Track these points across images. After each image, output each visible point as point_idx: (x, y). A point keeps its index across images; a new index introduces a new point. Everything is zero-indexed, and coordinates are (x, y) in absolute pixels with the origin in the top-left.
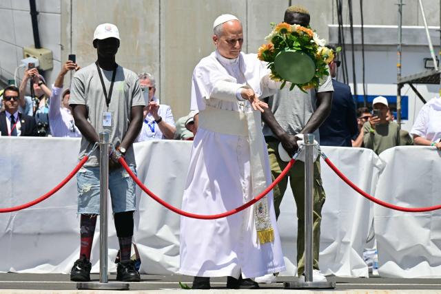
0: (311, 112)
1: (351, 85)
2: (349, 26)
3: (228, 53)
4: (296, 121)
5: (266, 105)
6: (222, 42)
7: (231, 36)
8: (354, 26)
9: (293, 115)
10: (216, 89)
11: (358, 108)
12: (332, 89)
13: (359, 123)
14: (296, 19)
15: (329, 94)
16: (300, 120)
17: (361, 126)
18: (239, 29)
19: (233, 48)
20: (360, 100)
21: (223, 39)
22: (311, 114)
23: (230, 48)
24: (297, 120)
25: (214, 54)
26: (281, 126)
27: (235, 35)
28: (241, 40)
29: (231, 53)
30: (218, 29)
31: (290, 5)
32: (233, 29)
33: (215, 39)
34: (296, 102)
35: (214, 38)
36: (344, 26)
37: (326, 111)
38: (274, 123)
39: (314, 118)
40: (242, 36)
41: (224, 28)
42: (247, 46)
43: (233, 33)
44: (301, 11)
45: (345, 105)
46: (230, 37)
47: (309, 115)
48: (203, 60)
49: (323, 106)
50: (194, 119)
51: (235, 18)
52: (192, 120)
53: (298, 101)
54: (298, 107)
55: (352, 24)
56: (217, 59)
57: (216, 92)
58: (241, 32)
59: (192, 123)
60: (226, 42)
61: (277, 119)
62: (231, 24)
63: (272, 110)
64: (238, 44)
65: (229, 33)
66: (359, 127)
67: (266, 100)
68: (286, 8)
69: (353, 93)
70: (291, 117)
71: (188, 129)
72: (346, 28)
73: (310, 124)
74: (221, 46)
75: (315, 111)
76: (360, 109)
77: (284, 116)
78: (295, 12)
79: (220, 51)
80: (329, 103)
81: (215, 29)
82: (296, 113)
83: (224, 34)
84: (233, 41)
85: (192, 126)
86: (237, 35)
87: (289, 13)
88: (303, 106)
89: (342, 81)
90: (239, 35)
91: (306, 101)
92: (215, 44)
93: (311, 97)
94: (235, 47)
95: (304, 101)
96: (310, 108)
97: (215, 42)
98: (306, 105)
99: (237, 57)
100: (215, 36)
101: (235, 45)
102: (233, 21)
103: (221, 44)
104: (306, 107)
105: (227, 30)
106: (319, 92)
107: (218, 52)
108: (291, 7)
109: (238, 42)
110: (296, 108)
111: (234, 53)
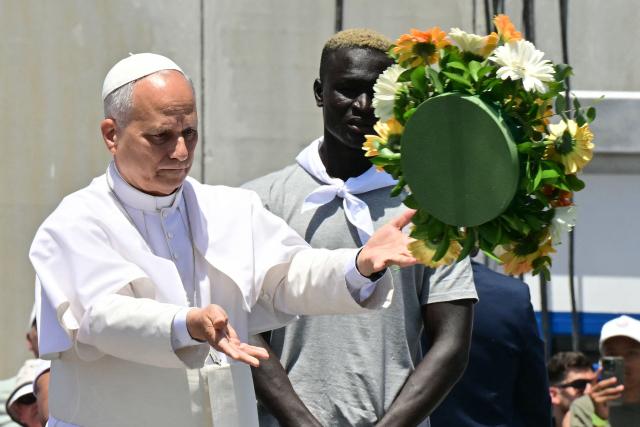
0: (405, 365)
1: (532, 281)
3: (151, 175)
4: (356, 396)
5: (262, 351)
6: (132, 141)
7: (160, 122)
9: (350, 375)
11: (554, 351)
12: (470, 292)
13: (556, 400)
14: (359, 66)
15: (461, 309)
16: (369, 391)
17: (564, 410)
19: (167, 158)
20: (561, 329)
21: (134, 131)
22: (404, 373)
23: (155, 159)
24: (362, 391)
25: (103, 183)
26: (311, 409)
27: (172, 119)
28: (190, 135)
29: (159, 175)
30: (117, 100)
31: (339, 26)
32: (166, 100)
33: (109, 133)
34: (358, 337)
35: (104, 128)
37: (451, 363)
38: (288, 402)
39: (416, 385)
40: (195, 121)
41: (138, 96)
42: (203, 155)
43: (168, 113)
44: (372, 43)
45: (513, 346)
46: (158, 124)
47: (396, 375)
48: (69, 201)
49: (443, 348)
50: (37, 388)
51: (169, 64)
52: (29, 389)
53: (364, 333)
54: (363, 348)
58: (190, 108)
59: (28, 399)
60: (144, 141)
61: (298, 389)
62: (159, 82)
63: (284, 361)
64: (181, 146)
65: (153, 113)
66: (555, 413)
68: (327, 35)
69: (537, 306)
70: (342, 380)
71: (14, 419)
73: (403, 405)
74: (130, 154)
75: (417, 362)
76: (559, 356)
77: (321, 380)
78: (356, 46)
79: (124, 169)
80: (464, 335)
81: (109, 99)
82: (356, 370)
83: (136, 114)
85: (28, 411)
86: (181, 120)
87: (336, 50)
88: (379, 349)
90: (188, 117)
91: (392, 331)
92: (110, 148)
93: (403, 317)
94: (175, 155)
95: (384, 331)
96: (402, 354)
97: (109, 142)
98: (389, 343)
99: (176, 190)
100: (110, 121)
101: (174, 151)
102: (165, 76)
103: (128, 147)
104: (390, 351)
105: (147, 104)
106: (430, 301)
107: (118, 173)
108: (340, 33)
109: (181, 139)
110: (357, 354)
111: (170, 175)
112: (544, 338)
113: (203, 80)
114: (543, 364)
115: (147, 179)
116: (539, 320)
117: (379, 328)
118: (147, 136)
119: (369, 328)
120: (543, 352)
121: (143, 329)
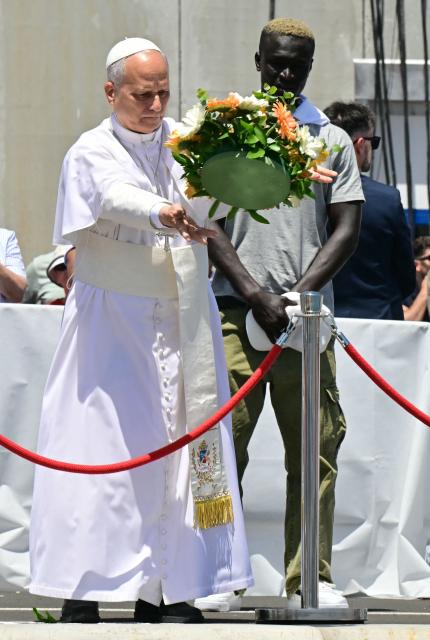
0: (315, 244)
1: (402, 188)
2: (398, 62)
3: (136, 120)
4: (283, 266)
6: (124, 97)
7: (142, 86)
8: (408, 62)
9: (278, 251)
10: (109, 201)
13: (418, 269)
15: (354, 207)
16: (291, 262)
17: (423, 275)
18: (161, 69)
19: (148, 110)
20: (421, 221)
21: (126, 91)
22: (315, 250)
23: (139, 110)
24: (287, 262)
25: (107, 124)
26: (252, 275)
27: (151, 83)
29: (142, 121)
30: (115, 70)
31: (272, 16)
32: (147, 70)
33: (110, 91)
35: (107, 88)
36: (387, 61)
37: (347, 244)
38: (236, 269)
39: (323, 258)
40: (167, 84)
41: (129, 68)
42: (180, 103)
43: (147, 79)
44: (294, 32)
45: (389, 231)
46: (141, 88)
47: (311, 251)
49: (342, 233)
50: (67, 260)
51: (152, 46)
52: (62, 261)
53: (288, 223)
54: (287, 233)
55: (403, 58)
56: (115, 134)
57: (108, 208)
58: (164, 75)
59: (61, 268)
60: (132, 97)
61: (244, 261)
62: (143, 58)
63: (233, 242)
64: (157, 101)
65: (139, 79)
66: (417, 278)
68: (264, 22)
69: (405, 206)
70: (273, 255)
71: (53, 281)
72: (392, 65)
73: (314, 272)
75: (324, 243)
76: (420, 240)
77: (258, 255)
78: (283, 34)
79: (119, 116)
80: (355, 224)
81: (110, 69)
82: (282, 248)
83: (127, 80)
84: (147, 96)
85: (61, 275)
86: (157, 84)
87: (271, 35)
88: (298, 234)
89: (382, 180)
90: (161, 82)
91: (306, 221)
92: (110, 101)
93: (315, 213)
94: (152, 108)
95: (301, 221)
96: (314, 236)
97: (110, 98)
98: (305, 230)
99: (156, 130)
100: (110, 84)
101: (152, 105)
102: (147, 54)
103: (121, 101)
104: (305, 235)
105: (134, 73)
106: (332, 202)
108: (274, 20)
109: (157, 97)
110: (283, 237)
111: (150, 121)
112: (410, 226)
113: (180, 52)
114: (409, 243)
116: (407, 215)
117: (298, 219)
118: (134, 95)
119: (291, 219)
120: (409, 235)
121: (134, 211)
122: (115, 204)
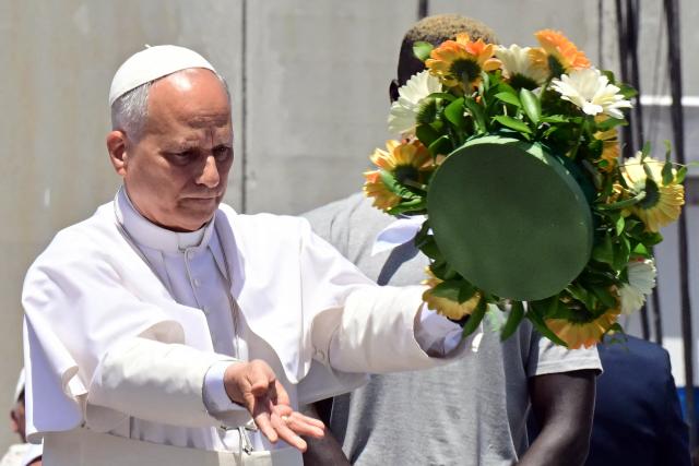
0: (506, 455)
1: (674, 347)
2: (667, 101)
3: (171, 205)
5: (316, 427)
6: (146, 160)
7: (183, 137)
8: (687, 101)
12: (599, 366)
15: (580, 382)
18: (219, 105)
19: (192, 183)
21: (150, 147)
23: (177, 184)
27: (200, 132)
28: (223, 153)
29: (180, 206)
30: (128, 107)
31: (423, 11)
32: (192, 107)
33: (117, 149)
34: (444, 418)
35: (111, 142)
36: (646, 100)
41: (155, 103)
42: (244, 178)
43: (193, 125)
45: (647, 430)
46: (181, 140)
49: (557, 433)
53: (453, 412)
54: (451, 433)
55: (677, 94)
56: (123, 229)
57: (114, 382)
58: (223, 119)
60: (162, 160)
62: (183, 84)
63: (347, 449)
64: (210, 168)
65: (175, 124)
67: (322, 409)
68: (408, 22)
69: (680, 380)
72: (656, 109)
74: (143, 178)
75: (522, 451)
81: (117, 105)
83: (152, 126)
84: (193, 156)
86: (210, 134)
89: (634, 330)
90: (220, 131)
91: (488, 409)
92: (118, 169)
93: (504, 393)
94: (202, 180)
95: (478, 411)
96: (502, 440)
97: (117, 161)
98: (486, 427)
99: (205, 225)
100: (118, 134)
101: (201, 174)
102: (191, 76)
103: (141, 167)
104: (486, 437)
105: (167, 111)
106: (539, 372)
107: (128, 202)
108: (425, 20)
109: (210, 159)
110: (442, 441)
111: (196, 206)
112: (688, 421)
113: (244, 80)
114: (686, 453)
115: (165, 210)
116: (682, 398)
117: (472, 406)
118: (166, 155)
119: (459, 406)
121: (169, 382)
122: (128, 373)
